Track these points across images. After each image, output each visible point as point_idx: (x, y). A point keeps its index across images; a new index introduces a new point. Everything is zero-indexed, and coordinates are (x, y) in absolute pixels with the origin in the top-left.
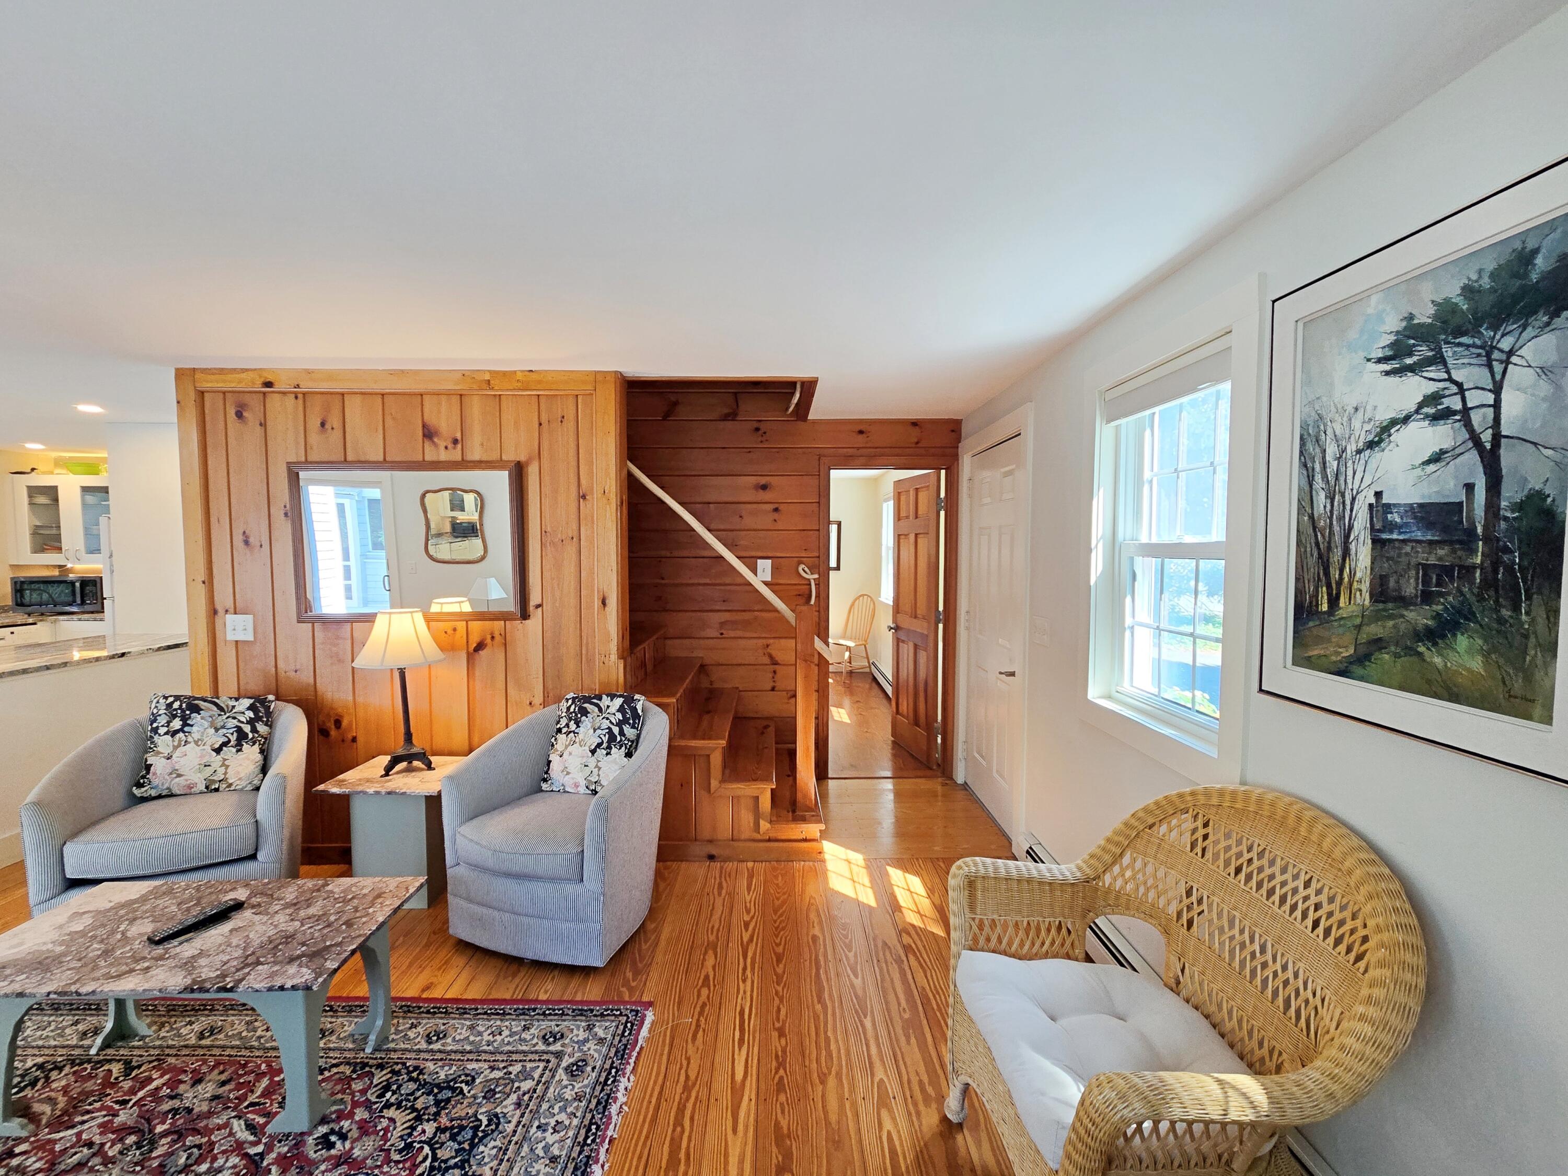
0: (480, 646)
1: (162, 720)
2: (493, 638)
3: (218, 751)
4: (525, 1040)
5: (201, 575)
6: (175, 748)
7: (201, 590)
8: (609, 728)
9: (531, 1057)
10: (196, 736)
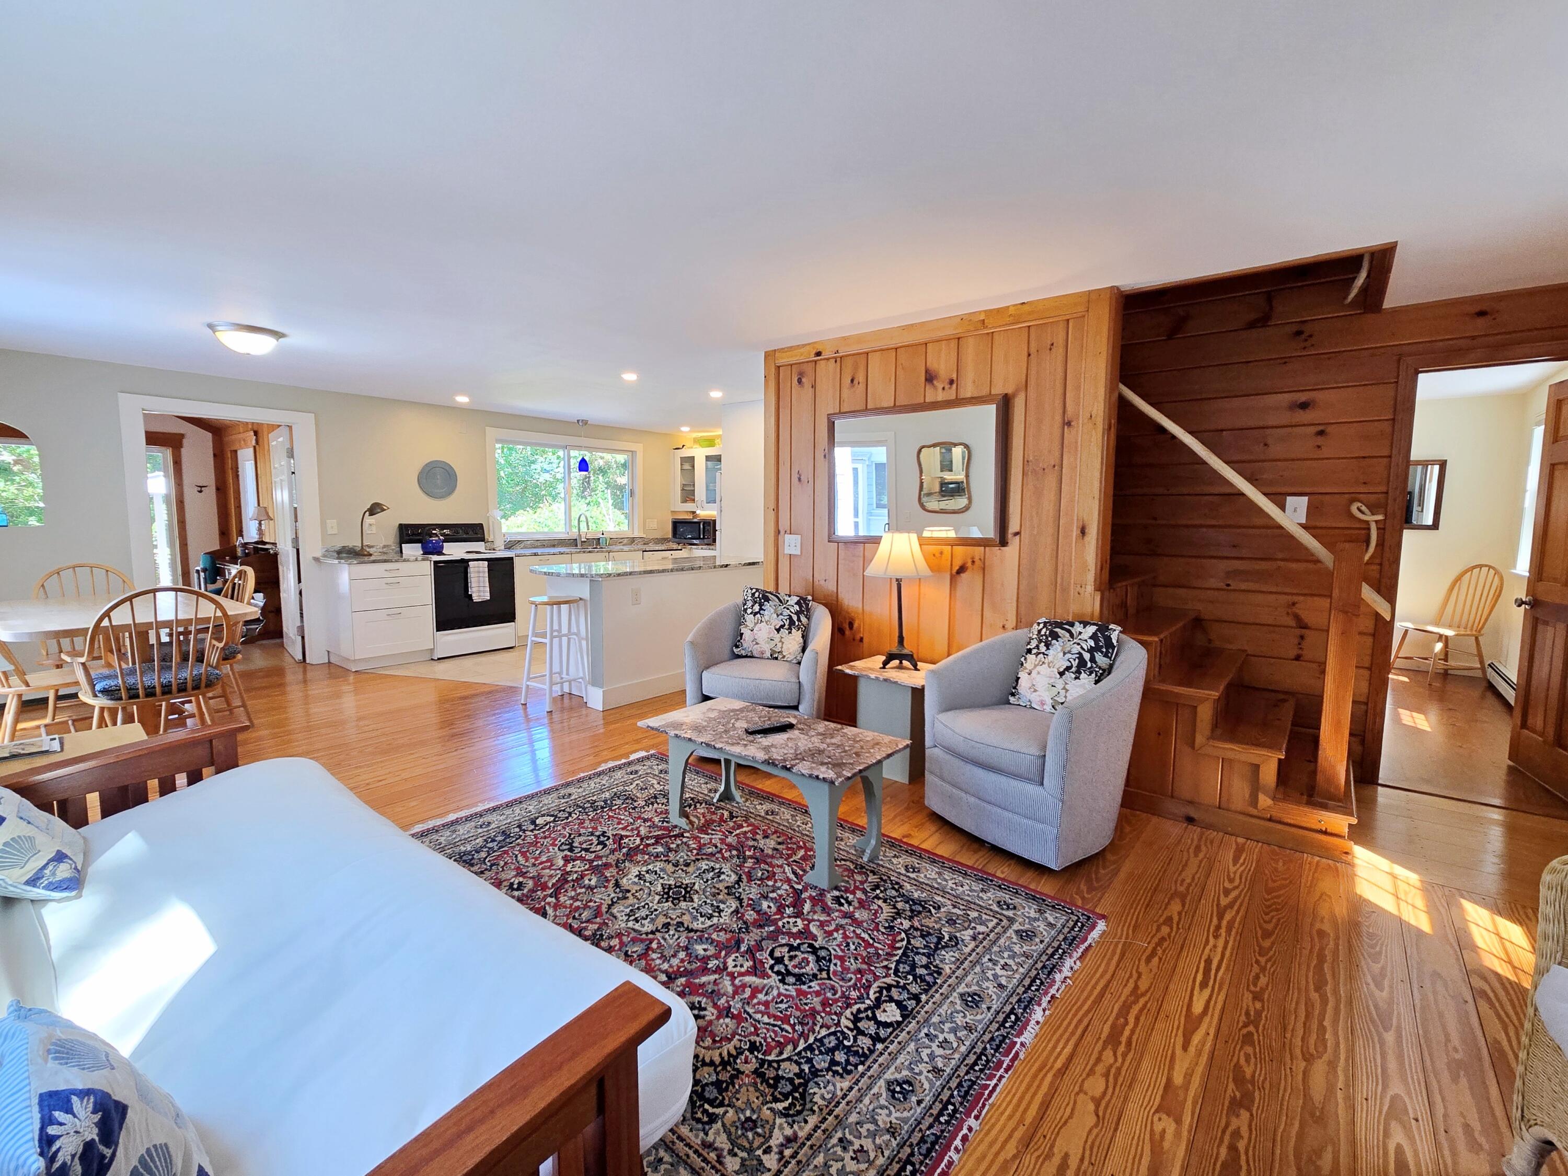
0: (962, 569)
1: (749, 604)
2: (973, 562)
3: (778, 630)
4: (982, 898)
5: (772, 505)
6: (756, 624)
7: (772, 515)
8: (1080, 653)
9: (986, 911)
10: (767, 618)
